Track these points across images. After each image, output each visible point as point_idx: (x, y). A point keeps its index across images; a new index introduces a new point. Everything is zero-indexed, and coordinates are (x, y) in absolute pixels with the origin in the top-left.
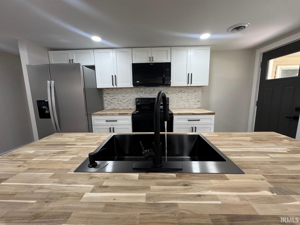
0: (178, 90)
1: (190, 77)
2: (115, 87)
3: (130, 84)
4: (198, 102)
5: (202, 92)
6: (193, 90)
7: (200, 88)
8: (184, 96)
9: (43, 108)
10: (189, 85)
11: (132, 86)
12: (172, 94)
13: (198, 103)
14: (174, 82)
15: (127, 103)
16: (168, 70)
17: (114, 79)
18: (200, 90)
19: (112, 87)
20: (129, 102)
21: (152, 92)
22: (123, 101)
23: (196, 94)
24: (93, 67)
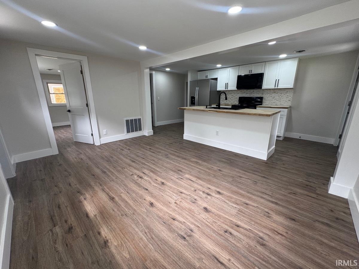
0: (272, 91)
1: (277, 82)
2: (227, 90)
5: (294, 93)
10: (276, 88)
11: (236, 89)
12: (267, 94)
14: (265, 86)
15: (234, 100)
16: (260, 78)
17: (227, 85)
18: (292, 91)
19: (225, 90)
20: (235, 99)
21: (251, 93)
22: (232, 99)
23: (288, 94)
24: (216, 79)
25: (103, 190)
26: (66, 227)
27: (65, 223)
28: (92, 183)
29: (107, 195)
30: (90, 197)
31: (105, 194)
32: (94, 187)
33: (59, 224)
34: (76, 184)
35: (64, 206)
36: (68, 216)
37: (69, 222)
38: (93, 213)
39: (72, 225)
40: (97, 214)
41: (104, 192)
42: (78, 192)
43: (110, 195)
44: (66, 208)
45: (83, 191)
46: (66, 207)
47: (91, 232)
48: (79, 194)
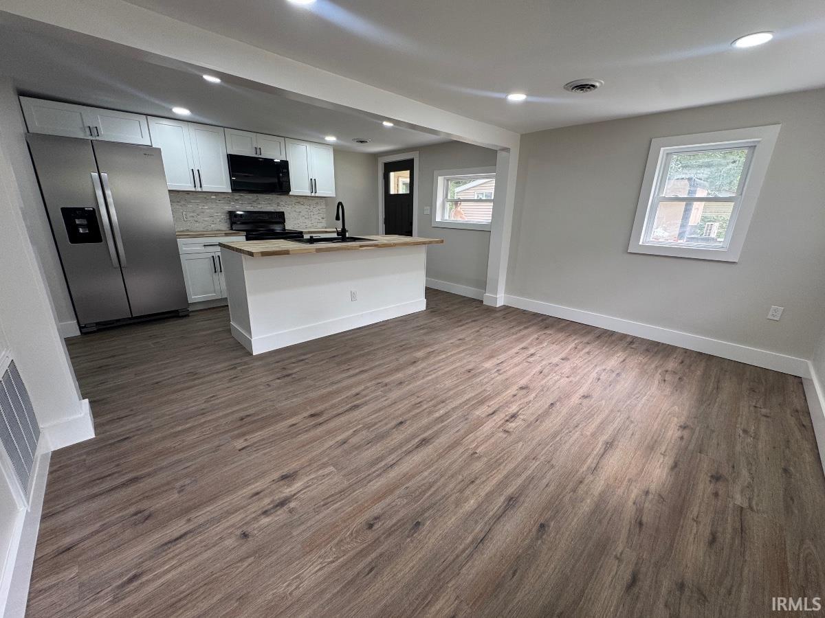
1: (313, 185)
2: (199, 189)
3: (225, 187)
4: (323, 218)
6: (314, 202)
7: (323, 200)
8: (303, 209)
9: (77, 222)
10: (313, 194)
11: (230, 191)
13: (323, 221)
14: (294, 190)
17: (196, 176)
18: (324, 202)
19: (193, 189)
23: (319, 207)
25: (595, 470)
26: (721, 487)
27: (720, 493)
28: (586, 506)
29: (607, 456)
30: (634, 484)
31: (604, 461)
32: (596, 493)
33: (732, 503)
34: (616, 557)
35: (701, 526)
36: (706, 500)
37: (710, 488)
38: (662, 459)
39: (709, 479)
40: (659, 454)
41: (600, 465)
42: (641, 524)
43: (602, 451)
44: (700, 519)
45: (629, 511)
46: (696, 520)
47: (691, 447)
48: (644, 520)
